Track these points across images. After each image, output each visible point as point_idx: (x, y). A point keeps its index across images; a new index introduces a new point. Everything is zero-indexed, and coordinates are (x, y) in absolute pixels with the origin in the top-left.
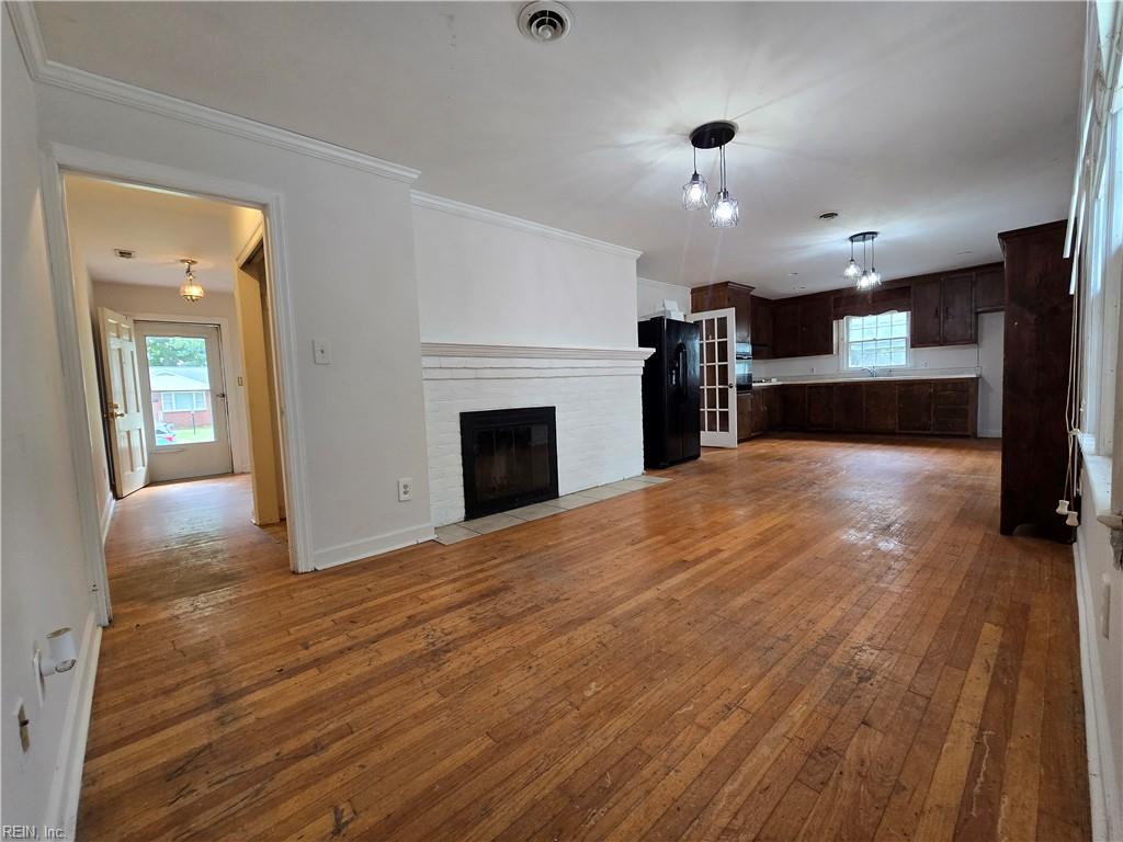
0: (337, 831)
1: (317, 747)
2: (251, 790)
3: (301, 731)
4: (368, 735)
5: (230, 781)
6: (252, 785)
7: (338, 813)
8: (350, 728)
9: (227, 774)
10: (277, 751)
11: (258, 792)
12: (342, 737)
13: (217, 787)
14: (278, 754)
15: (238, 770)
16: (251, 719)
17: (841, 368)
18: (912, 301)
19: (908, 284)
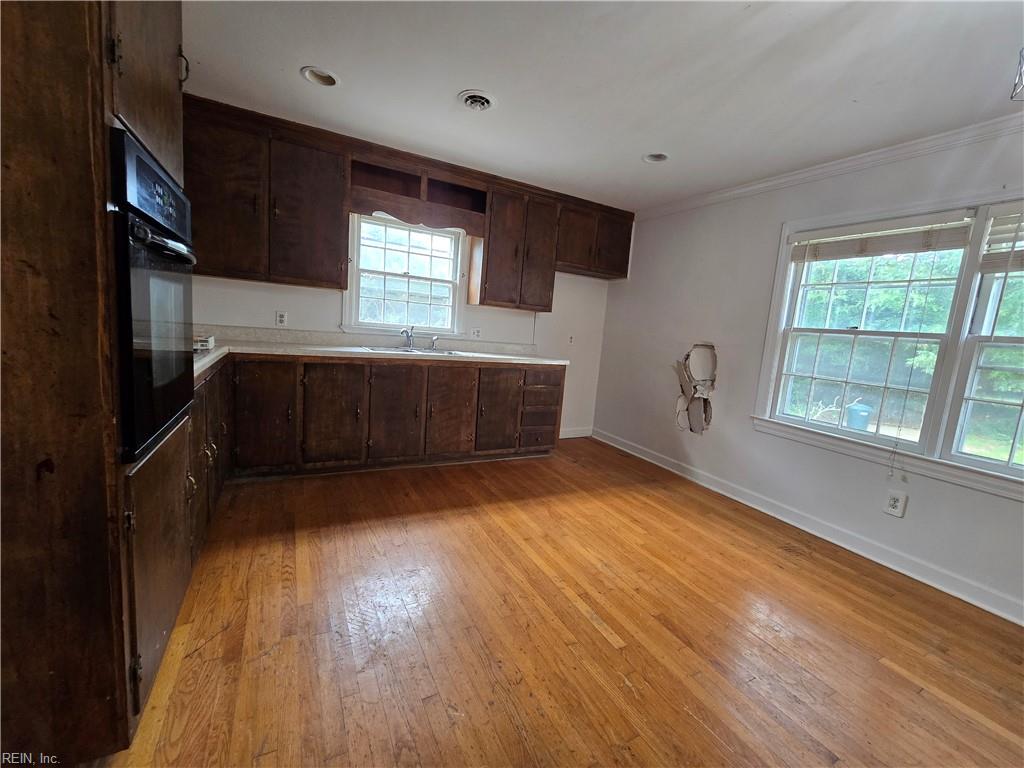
17: (346, 322)
18: (487, 221)
19: (480, 186)
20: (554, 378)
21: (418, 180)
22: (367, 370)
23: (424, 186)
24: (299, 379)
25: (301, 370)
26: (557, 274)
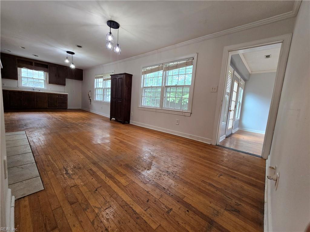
0: (222, 175)
1: (210, 185)
2: (226, 191)
3: (208, 190)
4: (202, 178)
5: (228, 196)
6: (225, 191)
7: (219, 176)
8: (202, 181)
9: (227, 198)
10: (216, 192)
11: (225, 189)
12: (205, 181)
13: (231, 198)
14: (216, 191)
15: (225, 197)
16: (212, 205)
17: (19, 85)
18: (49, 70)
19: (47, 64)
20: (65, 96)
21: (32, 63)
22: (22, 93)
23: (33, 64)
24: (8, 94)
25: (8, 92)
26: (66, 79)
